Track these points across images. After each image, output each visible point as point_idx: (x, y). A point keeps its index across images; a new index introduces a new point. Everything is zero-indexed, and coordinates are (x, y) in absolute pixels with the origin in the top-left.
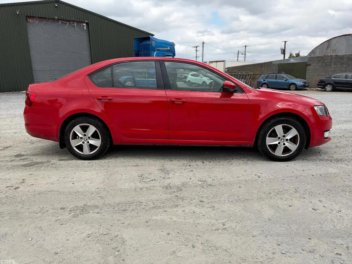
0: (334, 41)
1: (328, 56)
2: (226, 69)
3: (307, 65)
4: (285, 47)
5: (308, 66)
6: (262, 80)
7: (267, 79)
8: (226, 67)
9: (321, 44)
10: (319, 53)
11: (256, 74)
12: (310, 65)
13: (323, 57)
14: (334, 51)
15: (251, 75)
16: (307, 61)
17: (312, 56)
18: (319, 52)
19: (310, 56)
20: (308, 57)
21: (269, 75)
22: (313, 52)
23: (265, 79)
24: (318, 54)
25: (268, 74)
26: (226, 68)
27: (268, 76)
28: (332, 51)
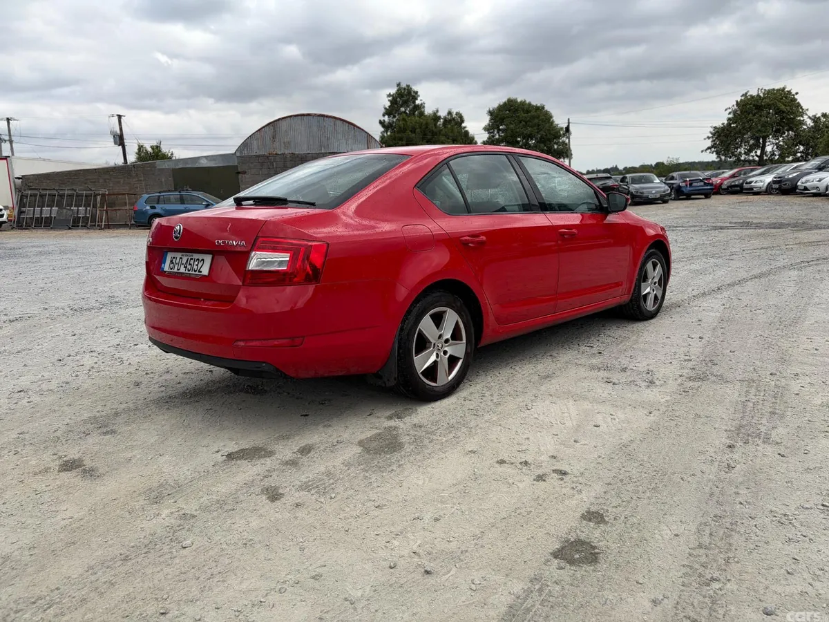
0: (284, 124)
1: (276, 154)
2: (17, 180)
3: (238, 173)
4: (121, 129)
5: (240, 176)
6: (148, 208)
7: (158, 203)
8: (17, 175)
9: (259, 130)
10: (258, 148)
11: (116, 192)
12: (244, 173)
13: (268, 157)
14: (287, 145)
15: (103, 195)
16: (236, 164)
17: (246, 152)
18: (258, 146)
19: (241, 152)
20: (238, 154)
21: (162, 194)
22: (246, 144)
23: (155, 205)
24: (256, 150)
25: (160, 193)
26: (19, 178)
27: (159, 196)
28: (283, 145)
